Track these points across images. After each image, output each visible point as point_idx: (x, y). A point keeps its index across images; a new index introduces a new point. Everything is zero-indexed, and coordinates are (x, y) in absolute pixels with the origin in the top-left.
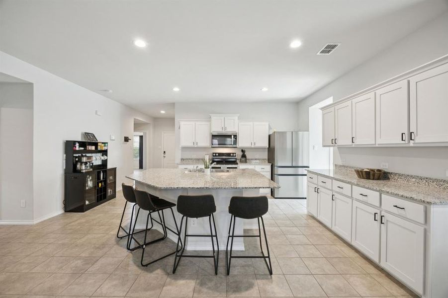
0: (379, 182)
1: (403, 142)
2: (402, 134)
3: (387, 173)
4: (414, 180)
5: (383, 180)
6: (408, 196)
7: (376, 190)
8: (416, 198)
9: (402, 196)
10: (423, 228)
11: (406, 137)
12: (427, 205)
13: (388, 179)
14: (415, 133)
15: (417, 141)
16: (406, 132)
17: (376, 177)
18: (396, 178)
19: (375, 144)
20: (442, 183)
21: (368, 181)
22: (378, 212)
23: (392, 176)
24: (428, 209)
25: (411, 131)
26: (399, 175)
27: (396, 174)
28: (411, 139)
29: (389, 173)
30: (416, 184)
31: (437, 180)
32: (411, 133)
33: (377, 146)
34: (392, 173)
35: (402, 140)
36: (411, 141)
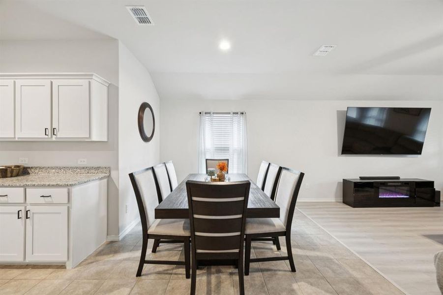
0: (19, 178)
1: (46, 136)
2: (46, 129)
3: (27, 168)
4: (54, 170)
5: (22, 175)
6: (54, 184)
7: (20, 187)
8: (61, 184)
9: (49, 185)
10: (67, 207)
11: (49, 132)
12: (70, 188)
13: (28, 173)
14: (57, 128)
15: (58, 136)
16: (49, 127)
17: (14, 173)
18: (37, 171)
19: (15, 138)
20: (75, 170)
21: (5, 179)
22: (22, 208)
23: (33, 170)
24: (70, 191)
25: (53, 127)
26: (40, 168)
27: (36, 168)
28: (54, 134)
29: (29, 168)
30: (56, 174)
31: (72, 168)
32: (54, 129)
33: (17, 139)
34: (32, 168)
35: (46, 135)
36: (54, 136)
